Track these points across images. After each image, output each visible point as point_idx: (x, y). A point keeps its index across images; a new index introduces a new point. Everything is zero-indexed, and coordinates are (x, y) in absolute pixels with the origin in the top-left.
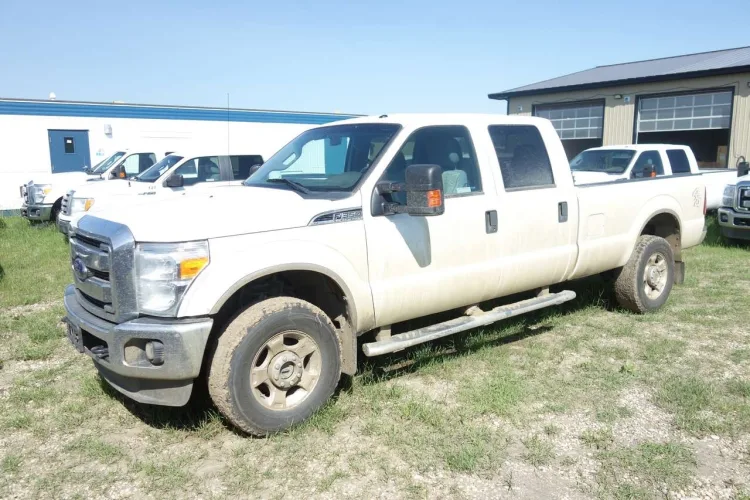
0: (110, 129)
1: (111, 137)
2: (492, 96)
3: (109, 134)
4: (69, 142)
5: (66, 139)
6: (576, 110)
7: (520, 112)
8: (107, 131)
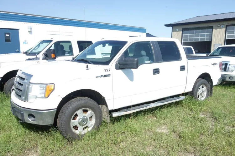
0: (31, 29)
1: (31, 34)
2: (166, 25)
3: (30, 32)
4: (7, 35)
5: (6, 34)
6: (200, 31)
7: (177, 31)
8: (30, 30)
